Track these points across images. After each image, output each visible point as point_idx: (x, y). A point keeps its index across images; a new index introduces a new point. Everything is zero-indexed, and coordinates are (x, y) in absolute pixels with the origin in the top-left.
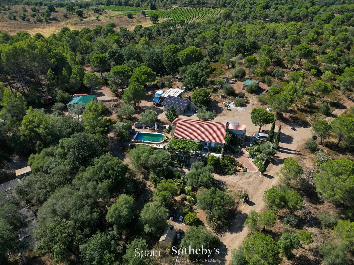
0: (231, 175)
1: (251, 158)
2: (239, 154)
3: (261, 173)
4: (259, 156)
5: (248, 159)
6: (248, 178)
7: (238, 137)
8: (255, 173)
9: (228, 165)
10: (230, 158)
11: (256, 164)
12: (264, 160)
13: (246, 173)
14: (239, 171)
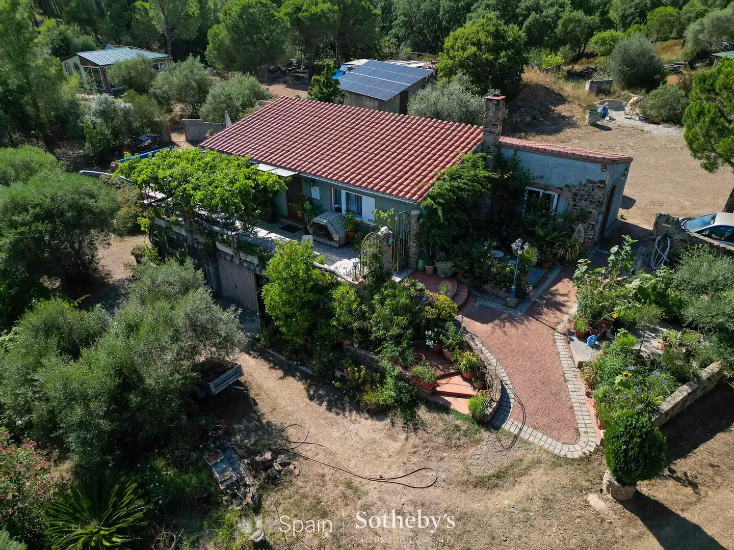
0: (379, 412)
1: (583, 337)
2: (512, 300)
3: (608, 476)
4: (653, 346)
5: (561, 343)
6: (481, 483)
7: (559, 205)
8: (559, 461)
9: (379, 342)
10: (418, 299)
11: (601, 390)
12: (681, 378)
13: (485, 434)
14: (445, 409)
